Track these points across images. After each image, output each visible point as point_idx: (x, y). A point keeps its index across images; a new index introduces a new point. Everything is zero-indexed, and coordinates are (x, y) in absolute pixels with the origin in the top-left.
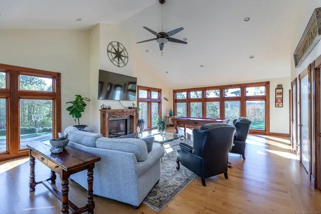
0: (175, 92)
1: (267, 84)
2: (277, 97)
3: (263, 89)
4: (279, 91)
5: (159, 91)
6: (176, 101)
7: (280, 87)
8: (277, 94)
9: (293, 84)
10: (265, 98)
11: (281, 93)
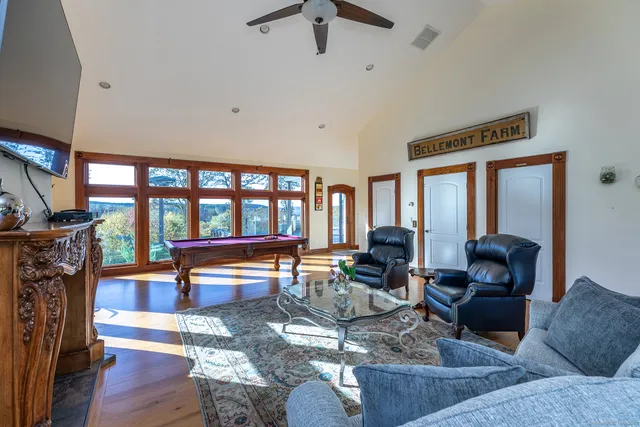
1: (305, 174)
2: (317, 195)
3: (298, 179)
4: (318, 186)
6: (87, 191)
7: (319, 181)
8: (316, 190)
9: (372, 180)
10: (303, 197)
11: (321, 190)
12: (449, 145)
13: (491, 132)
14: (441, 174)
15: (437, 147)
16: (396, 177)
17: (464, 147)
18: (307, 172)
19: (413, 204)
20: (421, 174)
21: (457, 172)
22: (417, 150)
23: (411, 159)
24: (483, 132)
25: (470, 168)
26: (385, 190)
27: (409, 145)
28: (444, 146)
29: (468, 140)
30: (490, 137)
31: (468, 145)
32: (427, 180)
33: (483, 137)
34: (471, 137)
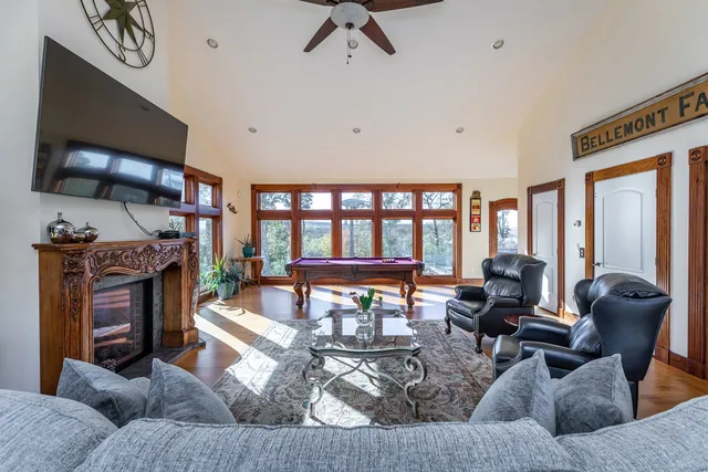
0: (257, 190)
1: (457, 189)
2: (473, 213)
3: (448, 195)
4: (475, 202)
5: (216, 184)
6: (258, 215)
7: (476, 195)
8: (472, 207)
9: (532, 191)
10: (454, 215)
11: (479, 207)
12: (628, 129)
13: (697, 95)
14: (619, 175)
15: (612, 136)
16: (559, 186)
17: (652, 129)
18: (459, 186)
19: (580, 223)
20: (590, 179)
21: (642, 170)
22: (585, 143)
23: (576, 157)
24: (681, 99)
25: (663, 164)
26: (546, 203)
27: (574, 137)
28: (621, 131)
29: (658, 117)
30: (693, 106)
31: (659, 124)
32: (599, 186)
33: (683, 108)
34: (662, 112)
